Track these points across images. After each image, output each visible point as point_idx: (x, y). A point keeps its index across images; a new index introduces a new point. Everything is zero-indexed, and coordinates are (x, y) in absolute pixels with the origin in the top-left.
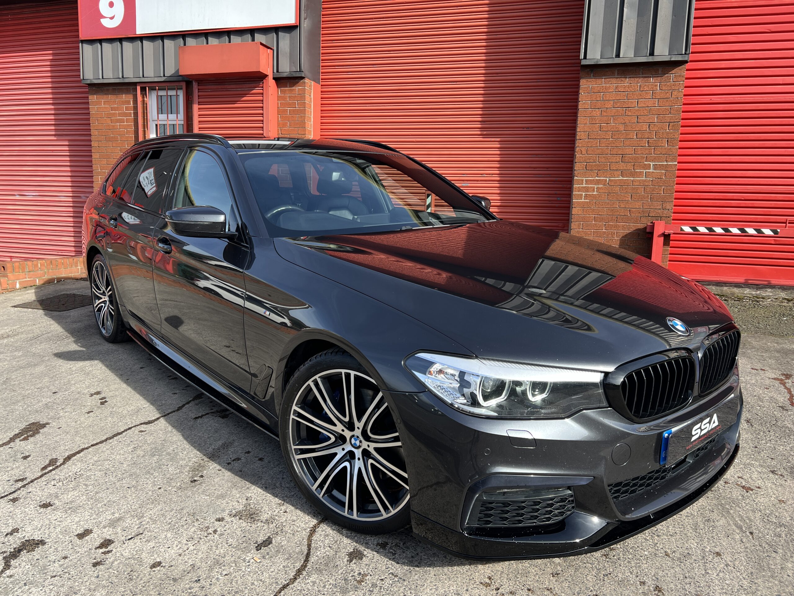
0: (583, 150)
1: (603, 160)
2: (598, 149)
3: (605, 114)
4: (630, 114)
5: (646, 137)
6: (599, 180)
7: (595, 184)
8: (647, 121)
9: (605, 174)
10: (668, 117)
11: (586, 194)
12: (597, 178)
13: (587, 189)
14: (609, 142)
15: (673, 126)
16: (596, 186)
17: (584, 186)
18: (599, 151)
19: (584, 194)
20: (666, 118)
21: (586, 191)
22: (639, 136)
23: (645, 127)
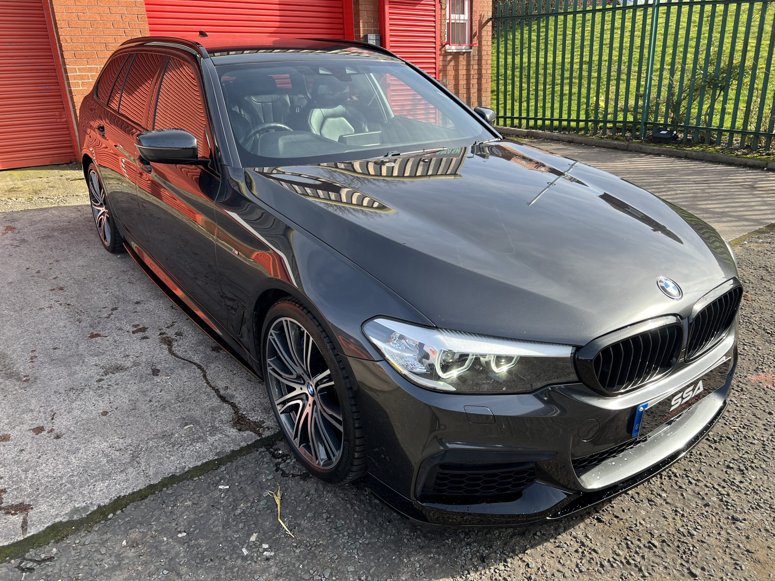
0: (67, 38)
1: (89, 48)
2: (82, 38)
3: (79, 4)
4: (102, 5)
5: (122, 27)
6: (91, 68)
7: (88, 72)
8: (118, 12)
9: (95, 62)
10: (136, 10)
11: (83, 82)
12: (88, 66)
13: (82, 77)
14: (89, 31)
15: (141, 18)
16: (90, 74)
17: (78, 74)
18: (83, 40)
19: (80, 81)
20: (134, 10)
21: (81, 79)
22: (116, 26)
23: (118, 18)
